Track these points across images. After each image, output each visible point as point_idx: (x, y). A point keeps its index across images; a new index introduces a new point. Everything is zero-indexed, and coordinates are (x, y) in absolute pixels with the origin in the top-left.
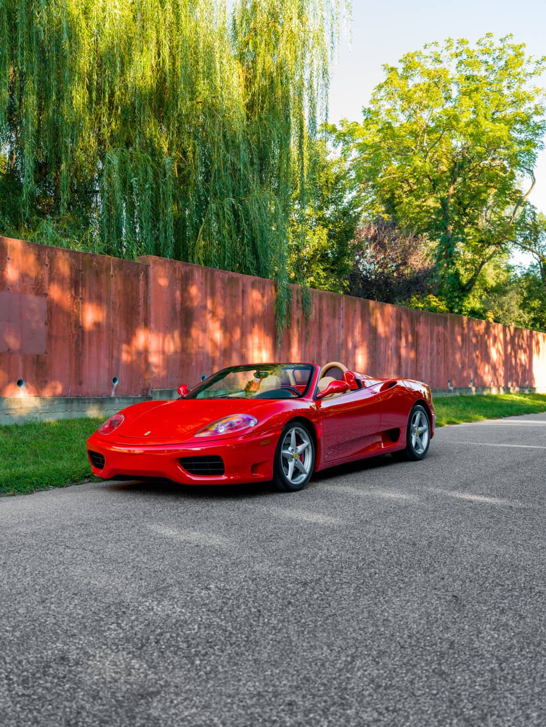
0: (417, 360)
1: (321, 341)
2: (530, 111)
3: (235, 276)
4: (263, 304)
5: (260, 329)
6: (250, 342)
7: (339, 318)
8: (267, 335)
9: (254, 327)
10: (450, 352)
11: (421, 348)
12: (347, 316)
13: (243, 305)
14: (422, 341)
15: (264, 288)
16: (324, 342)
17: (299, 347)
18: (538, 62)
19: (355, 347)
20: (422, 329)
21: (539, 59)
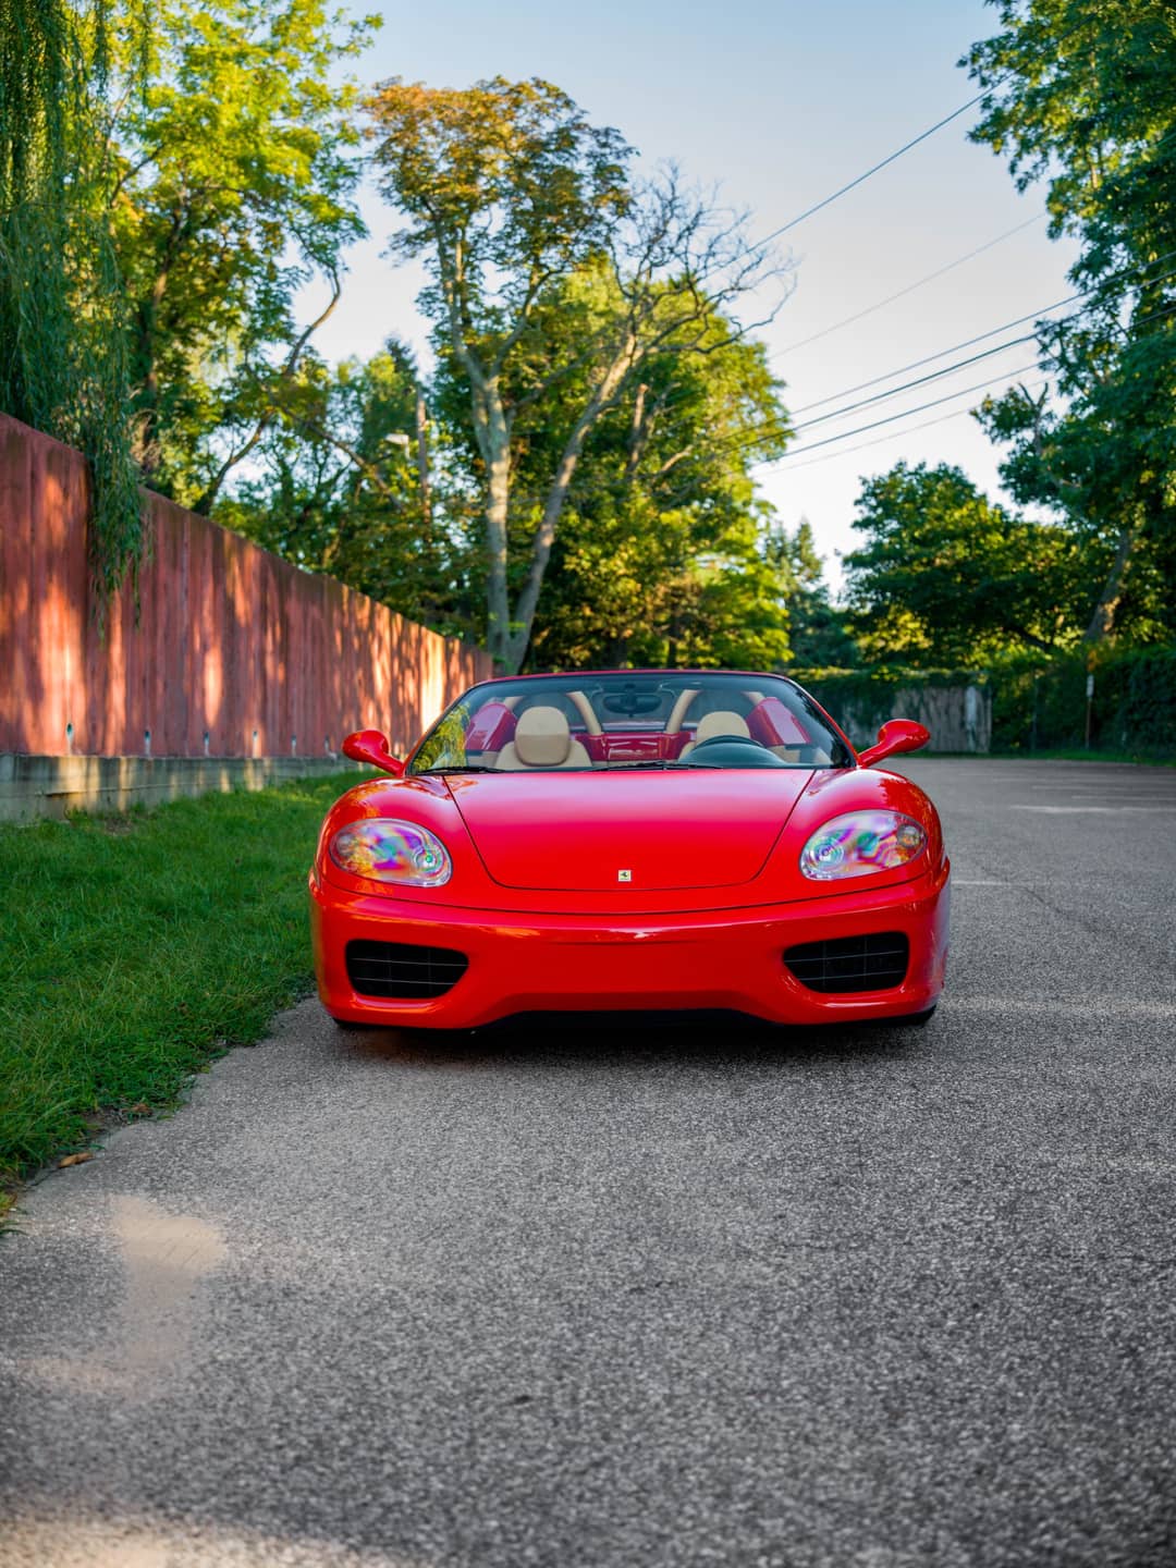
0: (287, 685)
1: (155, 626)
2: (329, 131)
3: (19, 431)
4: (65, 515)
5: (60, 587)
6: (44, 624)
7: (182, 570)
8: (73, 604)
9: (51, 580)
10: (328, 668)
11: (293, 656)
12: (192, 566)
13: (33, 518)
14: (295, 638)
15: (67, 473)
16: (160, 632)
17: (124, 645)
18: (355, 26)
19: (205, 648)
20: (294, 608)
21: (360, 19)
